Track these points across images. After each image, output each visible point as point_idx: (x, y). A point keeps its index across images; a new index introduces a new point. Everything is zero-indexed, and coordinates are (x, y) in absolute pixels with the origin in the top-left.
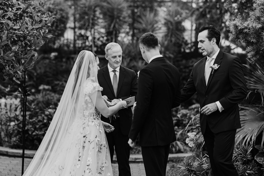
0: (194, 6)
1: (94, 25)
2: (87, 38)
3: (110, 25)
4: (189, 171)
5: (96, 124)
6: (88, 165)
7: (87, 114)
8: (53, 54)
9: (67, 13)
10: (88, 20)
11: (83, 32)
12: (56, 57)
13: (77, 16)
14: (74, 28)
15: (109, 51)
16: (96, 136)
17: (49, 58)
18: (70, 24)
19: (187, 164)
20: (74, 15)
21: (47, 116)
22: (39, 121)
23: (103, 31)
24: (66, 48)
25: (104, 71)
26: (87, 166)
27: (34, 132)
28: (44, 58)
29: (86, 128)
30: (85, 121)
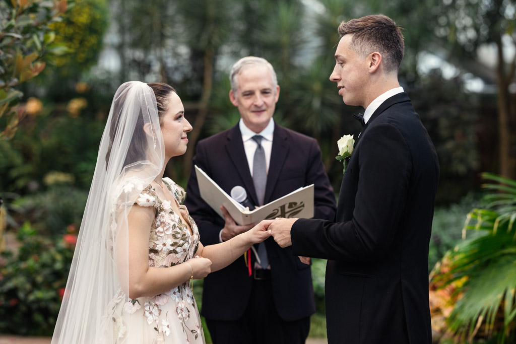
1: (163, 37)
3: (198, 37)
5: (147, 308)
8: (76, 105)
9: (103, 12)
10: (151, 28)
11: (138, 54)
12: (82, 112)
13: (127, 21)
14: (120, 48)
15: (236, 77)
17: (66, 113)
18: (112, 37)
20: (119, 19)
21: (61, 252)
22: (44, 266)
23: (184, 50)
25: (228, 139)
27: (30, 292)
28: (55, 114)
29: (120, 320)
30: (120, 298)
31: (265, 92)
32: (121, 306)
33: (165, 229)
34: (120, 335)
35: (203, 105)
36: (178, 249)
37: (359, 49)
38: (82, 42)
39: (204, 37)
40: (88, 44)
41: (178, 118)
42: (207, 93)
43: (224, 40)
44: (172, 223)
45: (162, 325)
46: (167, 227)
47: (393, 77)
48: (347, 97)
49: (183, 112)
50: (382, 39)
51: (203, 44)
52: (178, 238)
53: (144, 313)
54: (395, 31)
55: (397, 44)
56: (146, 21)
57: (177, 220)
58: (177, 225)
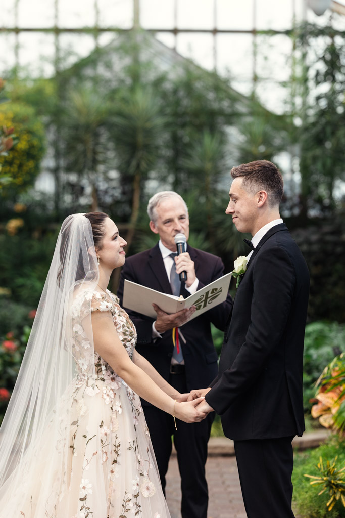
0: (298, 122)
1: (95, 162)
2: (82, 189)
3: (128, 163)
4: (331, 487)
5: (105, 392)
6: (82, 497)
7: (85, 367)
8: (14, 224)
9: (41, 139)
10: (85, 153)
11: (73, 178)
12: (20, 230)
13: (62, 146)
14: (55, 171)
16: (102, 422)
18: (48, 162)
19: (325, 471)
20: (55, 144)
23: (114, 174)
24: (39, 211)
25: (150, 257)
26: (82, 500)
29: (81, 401)
30: (81, 384)
31: (181, 218)
32: (81, 391)
33: (117, 328)
34: (82, 413)
35: (131, 226)
36: (128, 344)
37: (249, 189)
38: (20, 166)
39: (134, 163)
40: (25, 168)
41: (114, 238)
42: (136, 215)
43: (151, 166)
44: (122, 324)
45: (116, 406)
46: (119, 326)
47: (276, 211)
48: (240, 225)
49: (117, 233)
50: (267, 180)
51: (132, 170)
52: (127, 335)
53: (103, 395)
54: (277, 173)
55: (278, 184)
56: (80, 147)
57: (125, 321)
58: (125, 325)
